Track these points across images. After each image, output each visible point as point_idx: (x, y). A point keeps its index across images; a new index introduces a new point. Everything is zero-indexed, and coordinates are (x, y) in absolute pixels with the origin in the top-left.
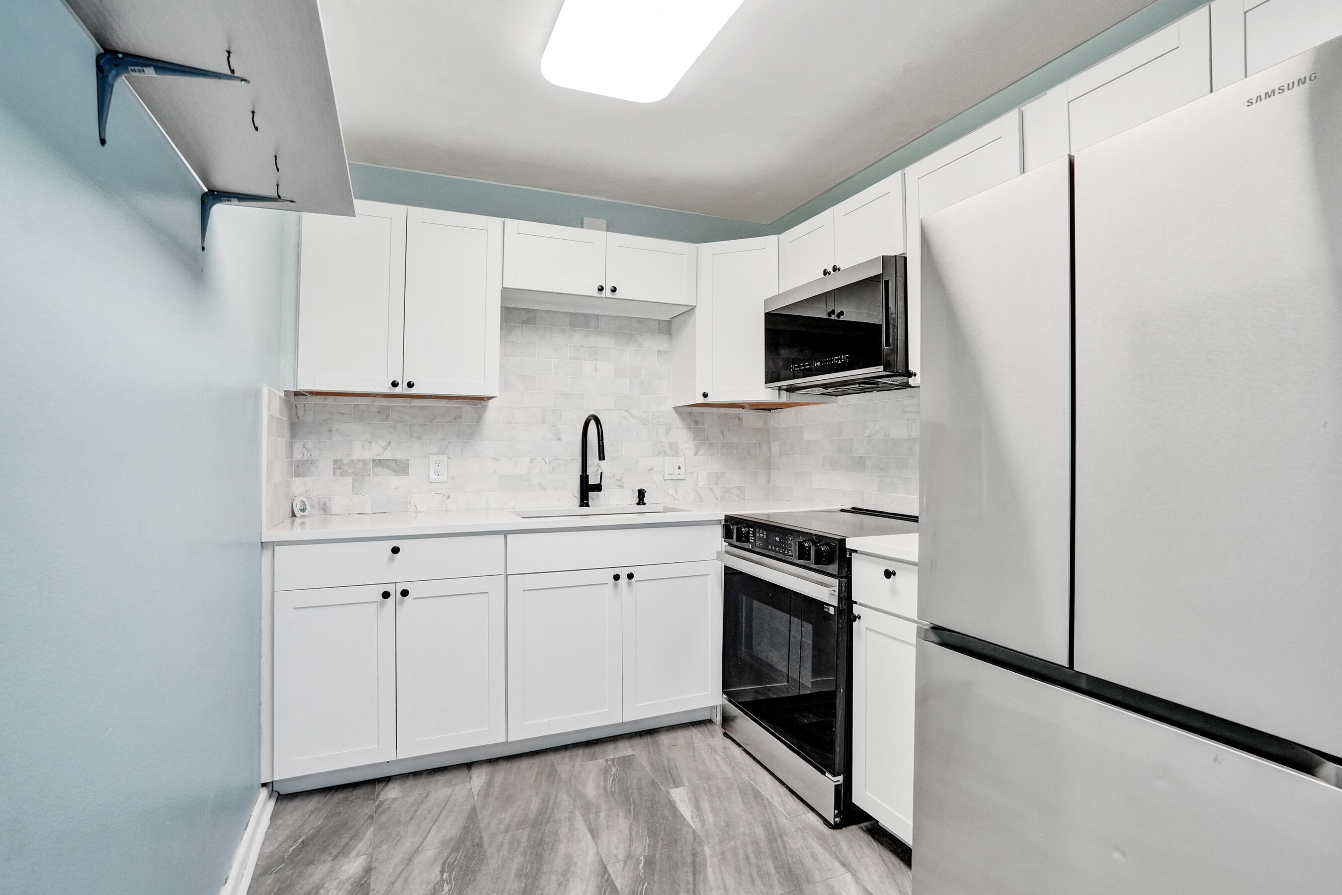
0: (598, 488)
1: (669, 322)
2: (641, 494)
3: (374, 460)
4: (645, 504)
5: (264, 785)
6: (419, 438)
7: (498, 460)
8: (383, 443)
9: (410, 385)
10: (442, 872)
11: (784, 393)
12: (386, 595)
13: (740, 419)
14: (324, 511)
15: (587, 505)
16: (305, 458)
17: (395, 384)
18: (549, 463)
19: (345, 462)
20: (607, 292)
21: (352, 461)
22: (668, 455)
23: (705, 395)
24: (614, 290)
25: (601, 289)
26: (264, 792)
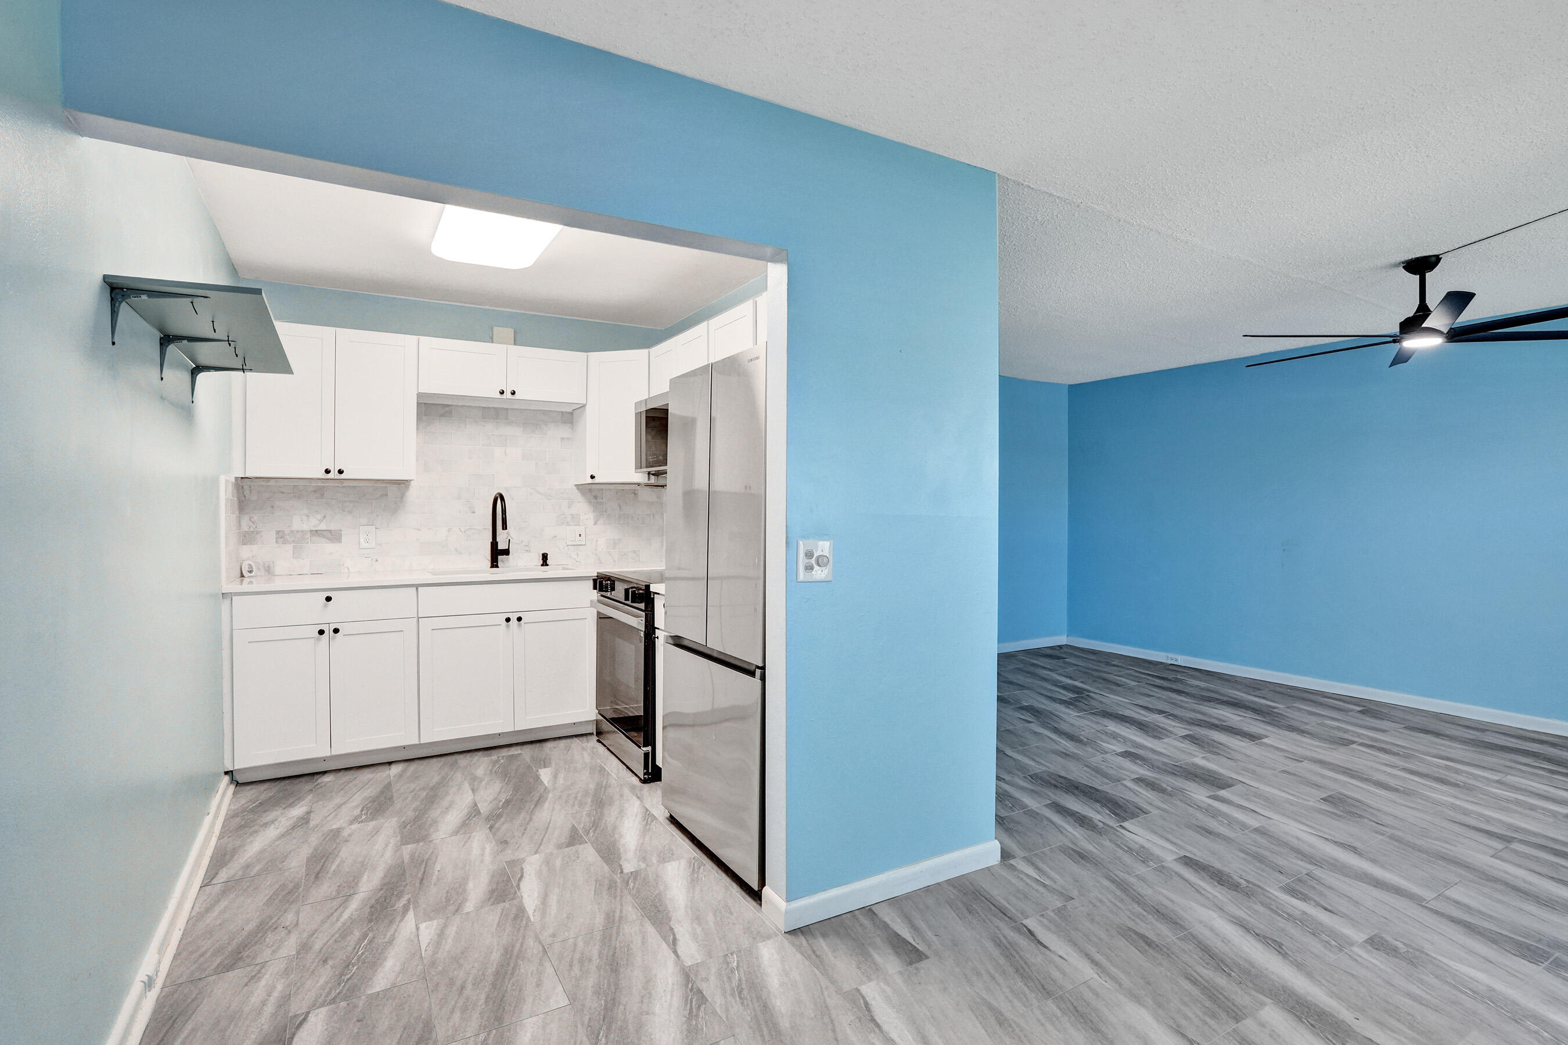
0: (506, 552)
1: (571, 414)
2: (545, 557)
3: (311, 531)
4: (548, 565)
5: (226, 773)
6: (350, 512)
7: (419, 530)
8: (319, 517)
9: (340, 472)
10: (362, 811)
11: (652, 477)
12: (321, 632)
13: (635, 494)
14: (269, 573)
15: (497, 566)
16: (252, 529)
17: (327, 471)
18: (465, 532)
19: (286, 532)
20: (508, 395)
21: (292, 531)
22: (570, 525)
23: (592, 477)
24: (513, 393)
25: (502, 393)
26: (227, 778)
